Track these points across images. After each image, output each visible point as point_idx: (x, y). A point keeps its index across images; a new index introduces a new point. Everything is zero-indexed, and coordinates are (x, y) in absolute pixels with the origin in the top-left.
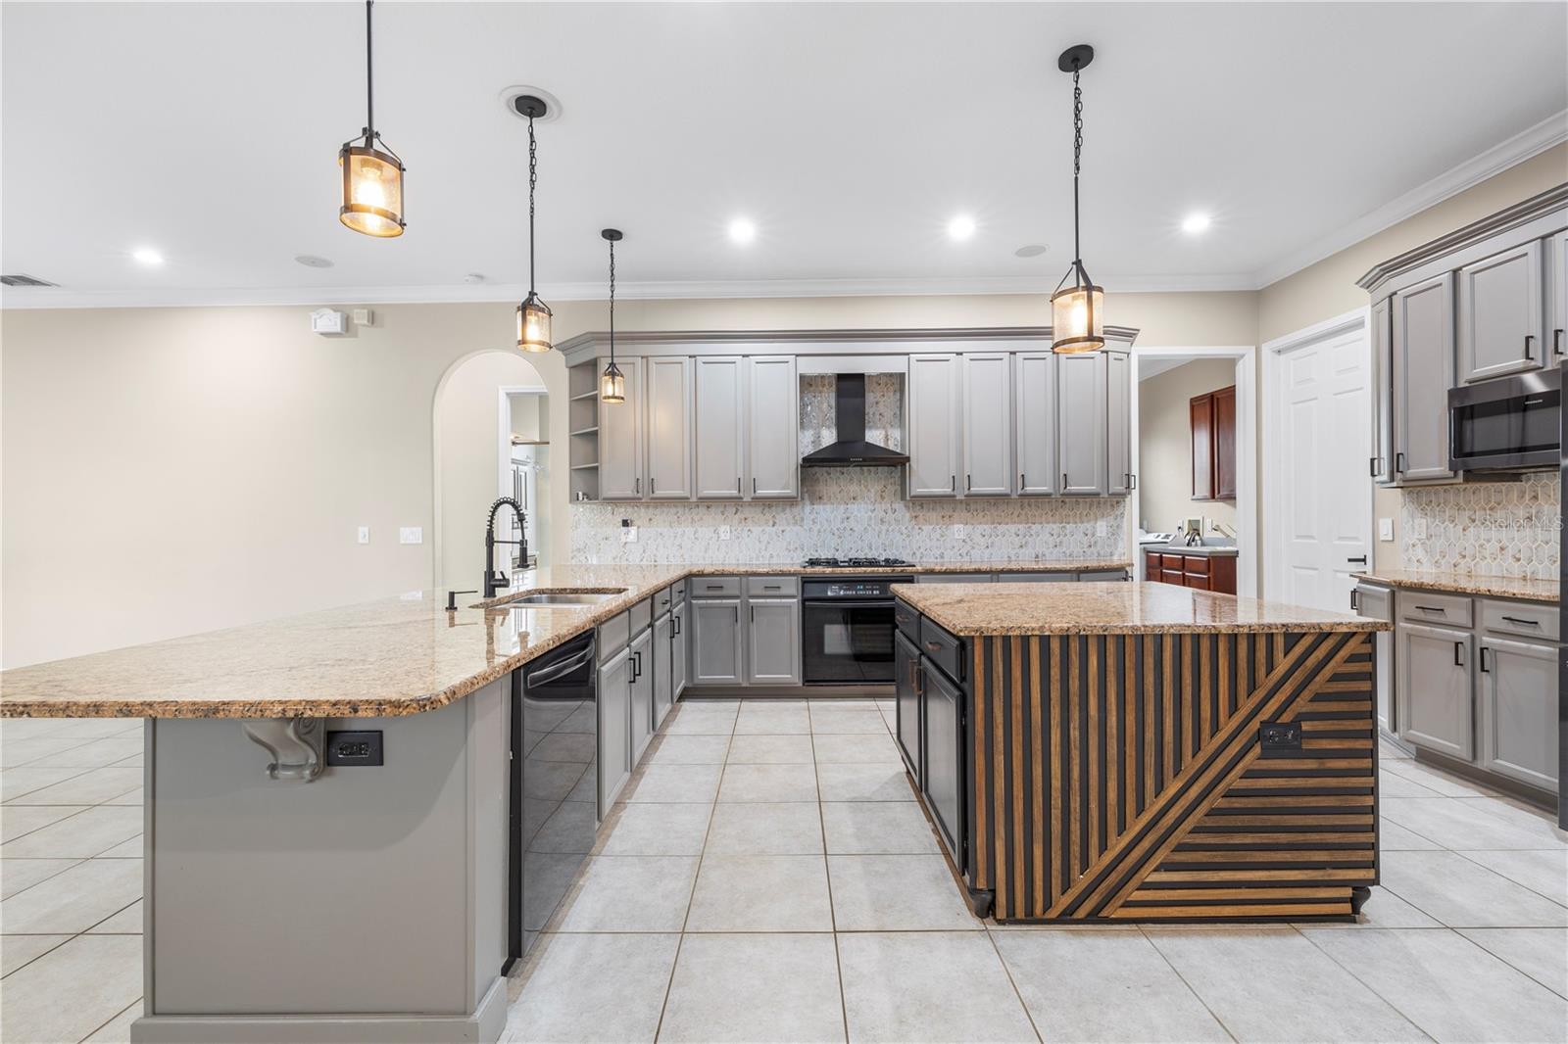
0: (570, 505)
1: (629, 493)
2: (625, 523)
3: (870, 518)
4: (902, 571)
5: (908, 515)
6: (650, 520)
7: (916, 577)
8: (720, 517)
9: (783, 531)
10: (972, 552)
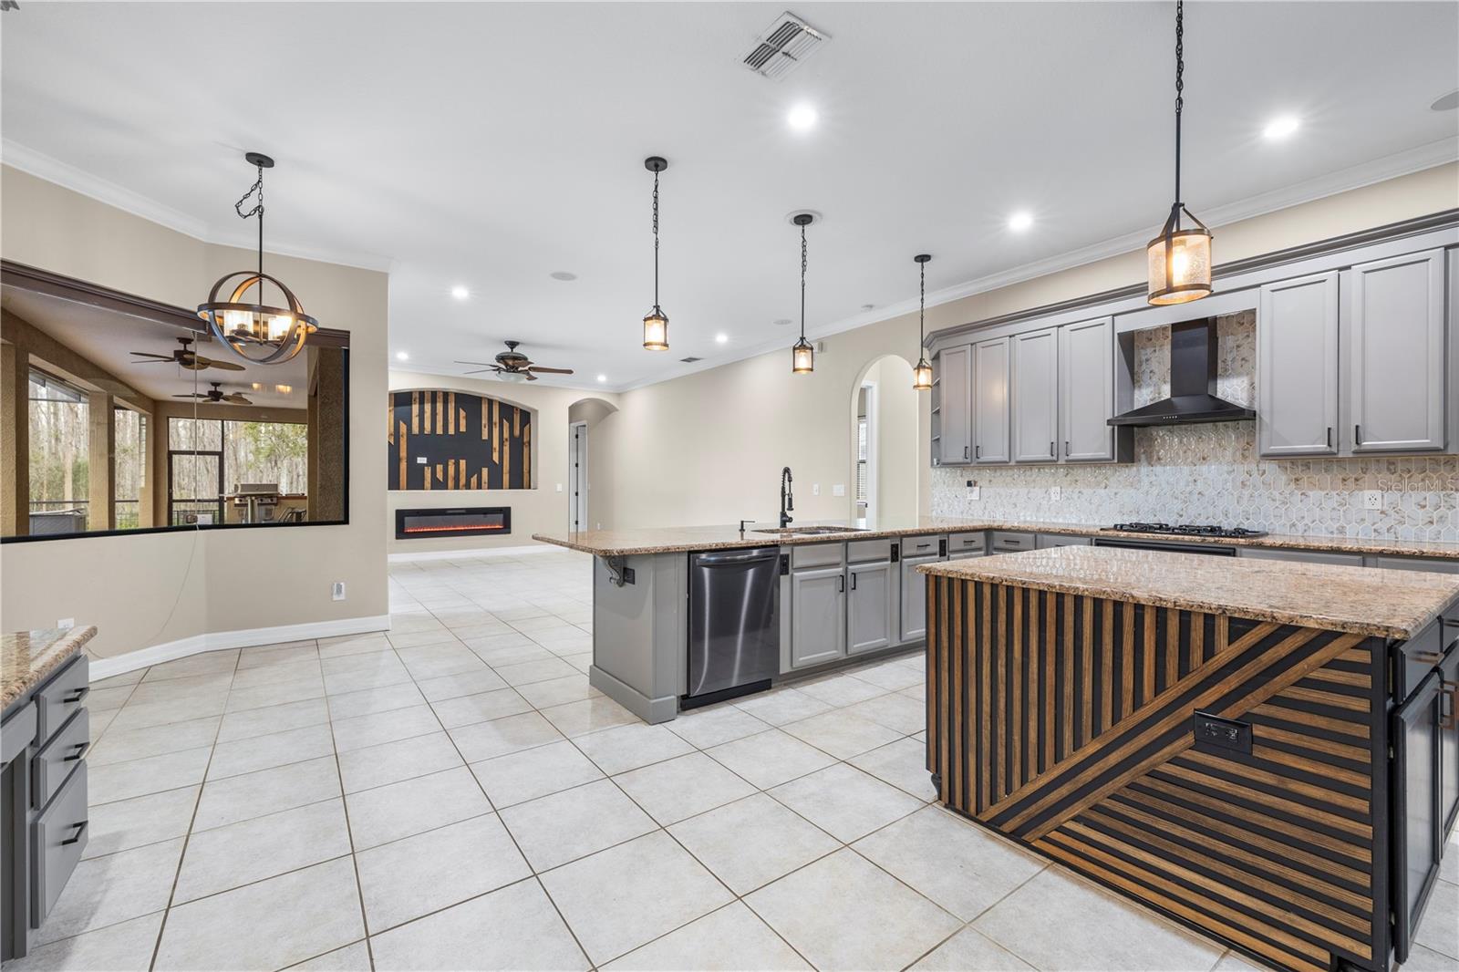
0: (931, 470)
1: (961, 459)
2: (969, 484)
3: (1226, 481)
4: (1215, 542)
5: (1284, 478)
6: (990, 481)
7: (1238, 550)
8: (1051, 480)
9: (1116, 494)
10: (1399, 529)
